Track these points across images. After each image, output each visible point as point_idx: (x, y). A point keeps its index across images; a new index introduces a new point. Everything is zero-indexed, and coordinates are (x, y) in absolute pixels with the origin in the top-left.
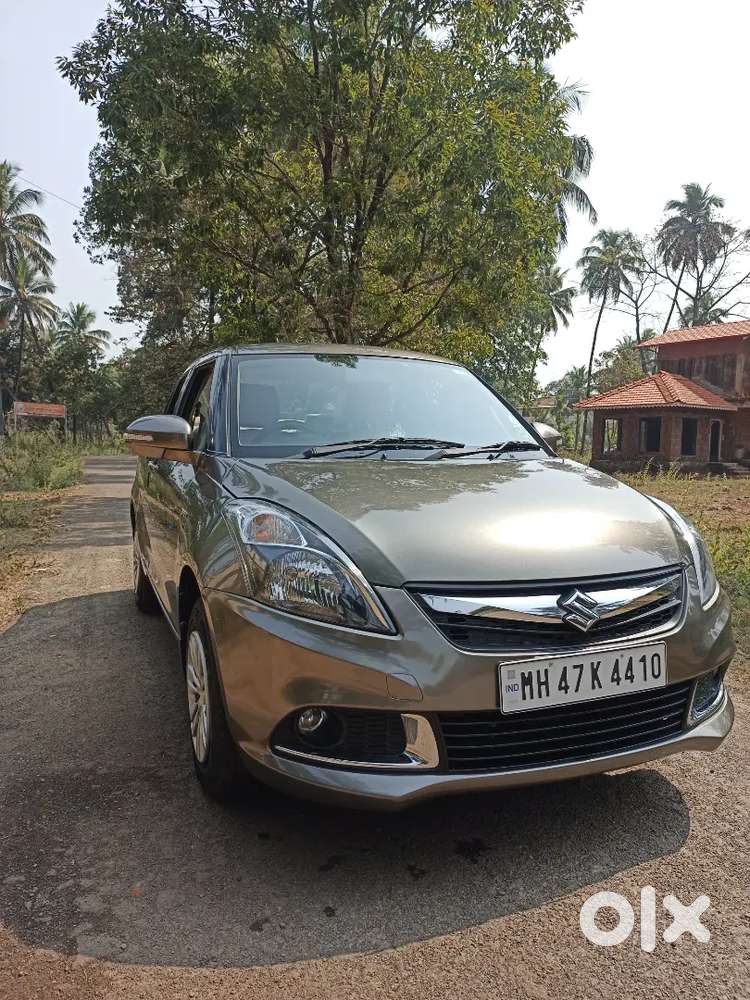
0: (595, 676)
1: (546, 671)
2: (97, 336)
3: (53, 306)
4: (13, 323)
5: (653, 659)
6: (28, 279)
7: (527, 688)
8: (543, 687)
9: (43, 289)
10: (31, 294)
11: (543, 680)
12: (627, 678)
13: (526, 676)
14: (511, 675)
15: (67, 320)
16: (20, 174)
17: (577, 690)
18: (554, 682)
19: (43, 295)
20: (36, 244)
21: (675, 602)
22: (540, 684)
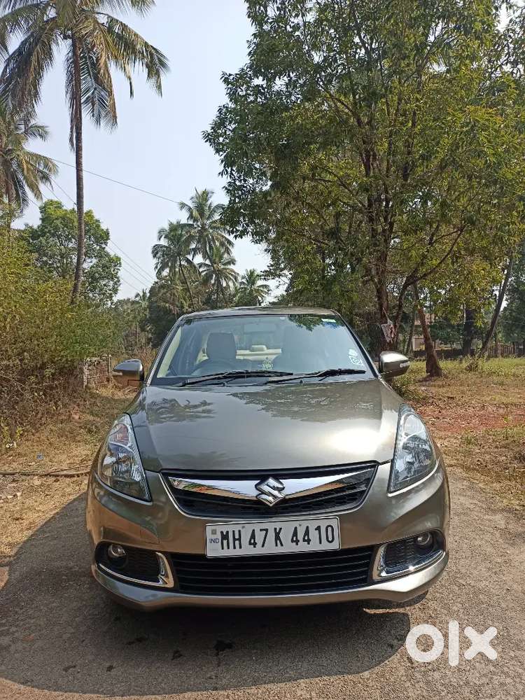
0: (277, 537)
1: (239, 531)
2: (261, 289)
3: (235, 273)
4: (213, 285)
5: (327, 530)
6: (221, 257)
7: (225, 542)
8: (237, 542)
9: (229, 263)
10: (222, 267)
11: (237, 537)
12: (304, 540)
13: (225, 534)
14: (214, 532)
15: (244, 281)
16: (214, 195)
17: (263, 546)
18: (245, 539)
19: (229, 267)
20: (223, 236)
21: (363, 488)
22: (234, 539)
